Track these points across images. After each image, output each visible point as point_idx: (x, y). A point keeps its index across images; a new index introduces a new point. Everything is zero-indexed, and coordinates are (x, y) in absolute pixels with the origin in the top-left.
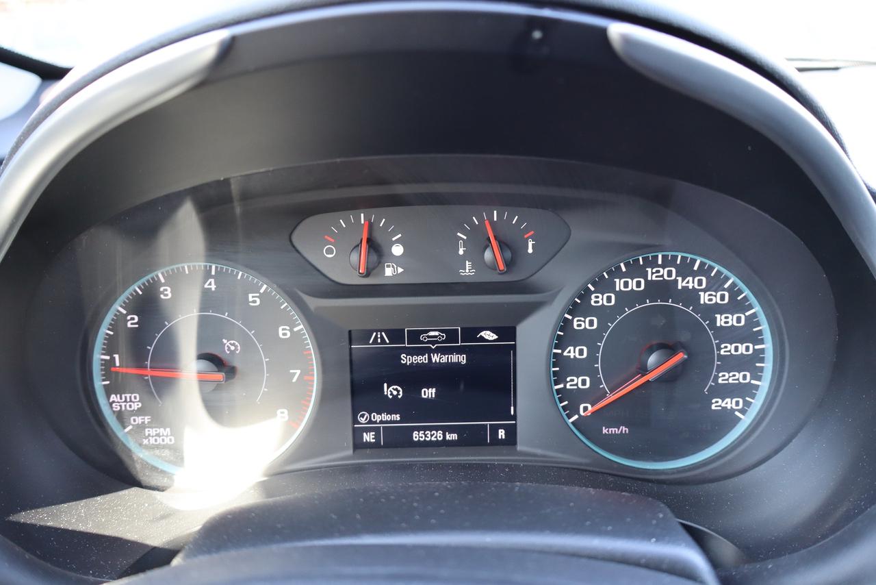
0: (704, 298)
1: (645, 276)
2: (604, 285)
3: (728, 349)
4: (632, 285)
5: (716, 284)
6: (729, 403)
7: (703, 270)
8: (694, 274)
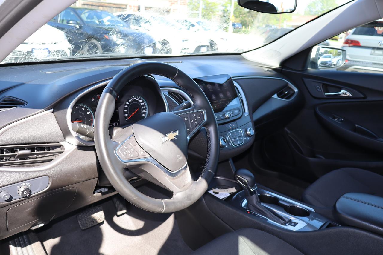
0: (139, 101)
1: (132, 99)
2: (128, 101)
3: (143, 108)
4: (131, 101)
5: (140, 99)
6: (143, 115)
7: (139, 98)
8: (138, 98)
